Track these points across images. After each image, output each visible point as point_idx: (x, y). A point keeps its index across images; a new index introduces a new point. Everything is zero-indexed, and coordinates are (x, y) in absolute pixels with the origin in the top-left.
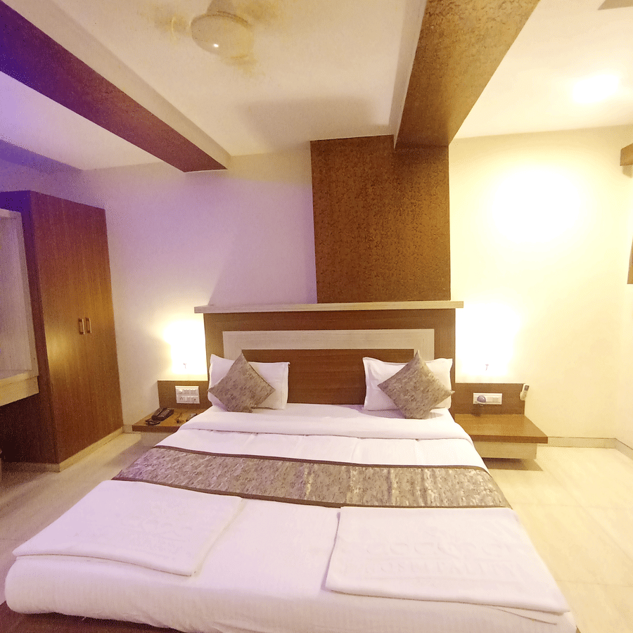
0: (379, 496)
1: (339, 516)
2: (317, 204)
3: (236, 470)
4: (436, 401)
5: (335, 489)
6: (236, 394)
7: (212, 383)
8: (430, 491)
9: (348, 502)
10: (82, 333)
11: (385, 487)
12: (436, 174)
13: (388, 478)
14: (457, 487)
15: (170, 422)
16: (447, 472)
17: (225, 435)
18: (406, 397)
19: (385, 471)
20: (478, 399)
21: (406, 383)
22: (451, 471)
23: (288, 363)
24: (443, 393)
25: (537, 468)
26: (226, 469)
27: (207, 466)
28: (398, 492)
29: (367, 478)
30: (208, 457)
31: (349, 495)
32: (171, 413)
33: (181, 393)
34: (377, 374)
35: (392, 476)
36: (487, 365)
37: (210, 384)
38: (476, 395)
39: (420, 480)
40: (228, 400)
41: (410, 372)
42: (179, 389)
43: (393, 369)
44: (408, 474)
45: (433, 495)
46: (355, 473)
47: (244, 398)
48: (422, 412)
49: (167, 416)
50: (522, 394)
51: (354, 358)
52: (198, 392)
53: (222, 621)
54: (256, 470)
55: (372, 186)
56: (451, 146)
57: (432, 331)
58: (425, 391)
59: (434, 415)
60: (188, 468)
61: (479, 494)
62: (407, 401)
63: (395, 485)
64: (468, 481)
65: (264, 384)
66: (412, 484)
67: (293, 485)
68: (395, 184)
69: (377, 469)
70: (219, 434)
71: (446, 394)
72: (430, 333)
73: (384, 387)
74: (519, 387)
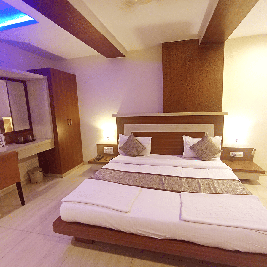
0: (196, 189)
1: (180, 195)
2: (164, 71)
3: (135, 177)
4: (215, 154)
5: (177, 186)
6: (130, 149)
7: (120, 145)
8: (217, 188)
9: (183, 191)
10: (69, 125)
11: (198, 186)
12: (218, 56)
13: (198, 182)
14: (229, 187)
15: (103, 160)
16: (223, 181)
17: (127, 165)
18: (202, 152)
19: (196, 180)
20: (232, 154)
21: (202, 146)
22: (225, 181)
23: (151, 137)
24: (218, 151)
25: (259, 184)
26: (131, 177)
27: (123, 176)
28: (203, 188)
29: (189, 182)
30: (123, 173)
31: (183, 188)
32: (103, 157)
33: (106, 149)
34: (189, 142)
35: (200, 182)
36: (237, 140)
37: (119, 146)
38: (231, 153)
39: (212, 184)
40: (127, 151)
41: (204, 142)
42: (105, 148)
43: (196, 140)
44: (206, 182)
45: (219, 190)
46: (184, 180)
47: (133, 151)
48: (208, 158)
49: (101, 158)
50: (252, 153)
51: (179, 136)
52: (113, 149)
53: (140, 229)
54: (143, 178)
55: (188, 62)
56: (225, 43)
57: (213, 125)
58: (210, 150)
59: (214, 160)
60: (116, 176)
61: (239, 190)
62: (202, 153)
63: (202, 185)
64: (234, 185)
65: (141, 146)
66: (209, 185)
67: (159, 184)
68: (199, 61)
69: (193, 179)
70: (125, 165)
71: (219, 151)
72: (212, 125)
73: (192, 148)
74: (252, 150)
